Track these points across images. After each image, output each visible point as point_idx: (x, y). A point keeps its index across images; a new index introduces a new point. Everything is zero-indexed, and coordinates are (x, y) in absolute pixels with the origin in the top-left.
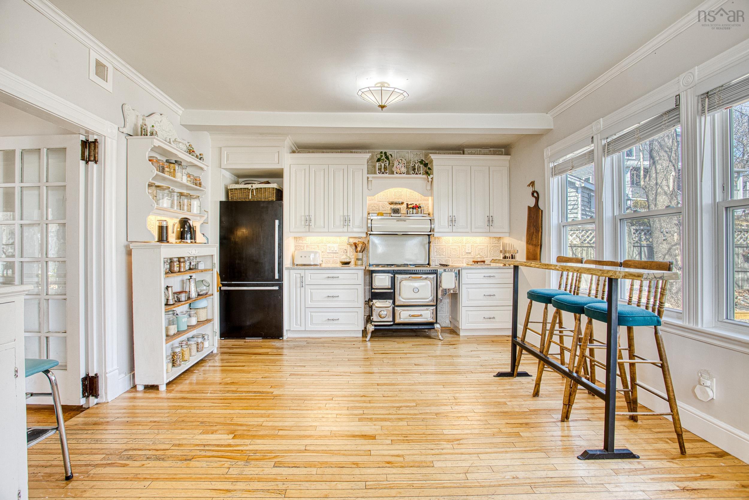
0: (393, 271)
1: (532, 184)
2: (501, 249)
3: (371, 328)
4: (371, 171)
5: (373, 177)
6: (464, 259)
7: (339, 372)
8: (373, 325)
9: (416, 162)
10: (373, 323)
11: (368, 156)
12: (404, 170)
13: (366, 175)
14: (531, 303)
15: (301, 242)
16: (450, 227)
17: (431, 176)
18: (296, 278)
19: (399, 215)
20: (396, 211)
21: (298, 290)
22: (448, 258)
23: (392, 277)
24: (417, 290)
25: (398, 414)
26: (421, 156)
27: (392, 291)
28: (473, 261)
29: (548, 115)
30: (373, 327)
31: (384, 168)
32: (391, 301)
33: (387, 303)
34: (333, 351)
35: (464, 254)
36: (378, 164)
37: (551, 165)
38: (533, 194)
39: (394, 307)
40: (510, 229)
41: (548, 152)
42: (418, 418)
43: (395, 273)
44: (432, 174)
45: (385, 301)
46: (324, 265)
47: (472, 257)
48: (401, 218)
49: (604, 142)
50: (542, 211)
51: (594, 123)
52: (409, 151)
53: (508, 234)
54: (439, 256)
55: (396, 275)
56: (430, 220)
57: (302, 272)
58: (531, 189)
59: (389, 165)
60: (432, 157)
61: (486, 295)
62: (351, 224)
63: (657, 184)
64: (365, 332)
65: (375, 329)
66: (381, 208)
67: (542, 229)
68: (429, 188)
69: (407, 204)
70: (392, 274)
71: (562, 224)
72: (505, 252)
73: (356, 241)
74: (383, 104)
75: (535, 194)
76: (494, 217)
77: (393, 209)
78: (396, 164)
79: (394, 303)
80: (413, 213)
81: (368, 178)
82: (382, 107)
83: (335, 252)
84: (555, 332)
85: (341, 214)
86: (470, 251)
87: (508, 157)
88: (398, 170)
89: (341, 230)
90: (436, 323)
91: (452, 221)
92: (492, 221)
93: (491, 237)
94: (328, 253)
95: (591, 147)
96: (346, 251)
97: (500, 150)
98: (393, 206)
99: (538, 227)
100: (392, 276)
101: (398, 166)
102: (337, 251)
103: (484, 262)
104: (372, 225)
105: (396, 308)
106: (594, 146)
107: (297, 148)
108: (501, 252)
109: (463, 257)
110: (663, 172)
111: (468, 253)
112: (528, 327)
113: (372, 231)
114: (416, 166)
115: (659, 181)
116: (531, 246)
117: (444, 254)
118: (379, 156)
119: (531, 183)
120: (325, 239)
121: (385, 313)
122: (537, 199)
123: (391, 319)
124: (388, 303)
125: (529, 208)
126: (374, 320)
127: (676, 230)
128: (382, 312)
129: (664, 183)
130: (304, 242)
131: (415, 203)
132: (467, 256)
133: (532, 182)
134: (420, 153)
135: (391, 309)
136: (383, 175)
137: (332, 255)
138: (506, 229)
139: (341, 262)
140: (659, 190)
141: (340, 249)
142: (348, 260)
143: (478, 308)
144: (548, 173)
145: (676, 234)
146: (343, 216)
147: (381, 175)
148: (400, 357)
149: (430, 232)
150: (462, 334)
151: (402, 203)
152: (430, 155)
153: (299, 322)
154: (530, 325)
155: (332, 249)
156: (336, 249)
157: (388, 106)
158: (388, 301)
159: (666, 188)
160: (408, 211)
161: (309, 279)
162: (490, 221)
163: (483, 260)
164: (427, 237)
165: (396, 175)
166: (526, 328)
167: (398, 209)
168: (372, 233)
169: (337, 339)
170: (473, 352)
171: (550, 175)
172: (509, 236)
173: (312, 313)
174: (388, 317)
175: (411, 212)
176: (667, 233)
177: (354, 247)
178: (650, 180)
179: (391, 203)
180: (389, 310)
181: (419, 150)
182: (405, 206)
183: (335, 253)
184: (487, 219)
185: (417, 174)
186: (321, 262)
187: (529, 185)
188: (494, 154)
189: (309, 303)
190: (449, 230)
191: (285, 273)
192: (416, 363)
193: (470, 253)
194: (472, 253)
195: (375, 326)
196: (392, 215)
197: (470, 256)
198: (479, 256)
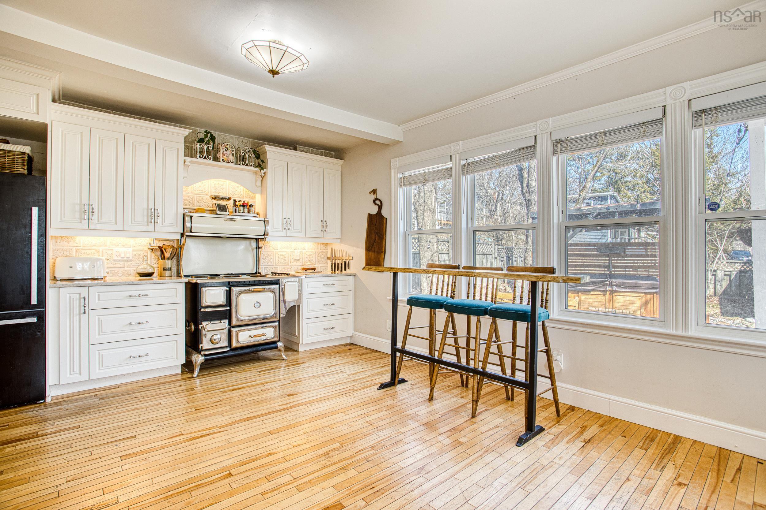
0: (227, 284)
1: (374, 191)
2: (329, 255)
3: (198, 359)
4: (189, 152)
5: (191, 162)
6: (293, 267)
7: (201, 431)
8: (202, 356)
9: (247, 151)
10: (202, 353)
11: (186, 132)
12: (232, 158)
13: (182, 157)
14: (411, 309)
15: (66, 244)
16: (284, 230)
17: (265, 170)
18: (71, 301)
19: (227, 213)
20: (223, 208)
21: (76, 318)
22: (276, 265)
23: (227, 291)
24: (258, 305)
25: (335, 463)
26: (248, 144)
27: (228, 308)
28: (303, 269)
29: (399, 128)
30: (203, 358)
31: (207, 151)
32: (227, 321)
33: (222, 323)
34: (158, 402)
35: (292, 261)
36: (198, 146)
37: (400, 176)
38: (374, 202)
39: (230, 328)
40: (341, 235)
41: (396, 163)
42: (357, 460)
43: (230, 285)
44: (266, 169)
45: (219, 321)
46: (109, 279)
47: (301, 264)
48: (228, 217)
49: (464, 162)
50: (386, 219)
51: (453, 144)
52: (234, 136)
53: (339, 241)
54: (266, 264)
55: (232, 288)
56: (264, 221)
57: (84, 291)
58: (373, 197)
59: (213, 148)
60: (266, 149)
61: (326, 304)
62: (160, 221)
63: (424, 201)
64: (188, 366)
65: (206, 360)
66: (196, 203)
67: (386, 236)
68: (259, 183)
69: (235, 201)
70: (227, 287)
71: (407, 233)
72: (335, 258)
73: (160, 244)
74: (277, 70)
75: (378, 202)
76: (328, 222)
77: (218, 205)
78: (222, 150)
79: (230, 323)
80: (244, 212)
81: (185, 162)
82: (274, 73)
83: (125, 259)
84: (448, 335)
85: (145, 206)
86: (298, 258)
87: (341, 162)
88: (225, 157)
89: (144, 228)
90: (279, 341)
91: (287, 224)
92: (326, 226)
93: (318, 243)
94: (114, 260)
95: (449, 165)
96: (145, 258)
97: (330, 153)
98: (217, 202)
99: (381, 235)
100: (228, 289)
101: (225, 152)
102: (131, 258)
103: (314, 269)
104: (193, 225)
105: (232, 329)
106: (452, 164)
107: (61, 98)
108: (328, 258)
109: (292, 264)
110: (429, 193)
111: (296, 260)
112: (409, 333)
113: (191, 232)
114: (247, 156)
115: (426, 200)
116: (371, 253)
117: (272, 261)
118: (202, 136)
119: (372, 191)
120: (109, 240)
121: (219, 336)
122: (380, 207)
123: (226, 344)
124: (224, 324)
125: (370, 216)
126: (205, 348)
127: (436, 241)
128: (215, 337)
129: (429, 201)
130: (71, 244)
131: (243, 200)
132: (295, 263)
133: (374, 190)
134: (246, 141)
135: (226, 331)
136: (205, 161)
137: (121, 263)
138: (338, 235)
139: (139, 273)
140: (426, 207)
141: (135, 255)
142: (150, 271)
143: (319, 319)
144: (395, 182)
145: (435, 244)
146: (148, 209)
147: (202, 160)
148: (259, 389)
149: (264, 235)
150: (301, 349)
151: (229, 199)
152: (265, 145)
153: (76, 369)
154: (410, 332)
155: (123, 255)
156: (128, 255)
157: (283, 73)
158: (223, 321)
159: (430, 206)
160: (237, 209)
161: (97, 301)
162: (324, 225)
163: (313, 267)
164: (255, 241)
165: (221, 163)
166: (406, 334)
167: (224, 206)
168: (191, 234)
169: (148, 384)
170: (331, 368)
171: (398, 185)
172: (340, 242)
173: (100, 352)
174: (223, 342)
175: (242, 211)
176: (430, 242)
177: (160, 253)
178: (419, 198)
179: (215, 198)
180: (223, 333)
181: (245, 137)
182: (232, 202)
183: (127, 261)
184: (320, 223)
185: (247, 165)
186: (106, 275)
187: (370, 193)
188: (326, 155)
189: (96, 337)
190: (284, 233)
191: (51, 293)
192: (289, 393)
193: (298, 260)
194: (301, 260)
195: (206, 355)
196: (218, 212)
197: (298, 263)
198: (309, 263)
